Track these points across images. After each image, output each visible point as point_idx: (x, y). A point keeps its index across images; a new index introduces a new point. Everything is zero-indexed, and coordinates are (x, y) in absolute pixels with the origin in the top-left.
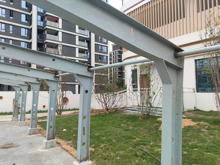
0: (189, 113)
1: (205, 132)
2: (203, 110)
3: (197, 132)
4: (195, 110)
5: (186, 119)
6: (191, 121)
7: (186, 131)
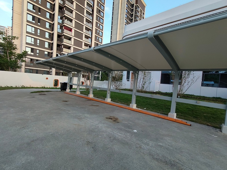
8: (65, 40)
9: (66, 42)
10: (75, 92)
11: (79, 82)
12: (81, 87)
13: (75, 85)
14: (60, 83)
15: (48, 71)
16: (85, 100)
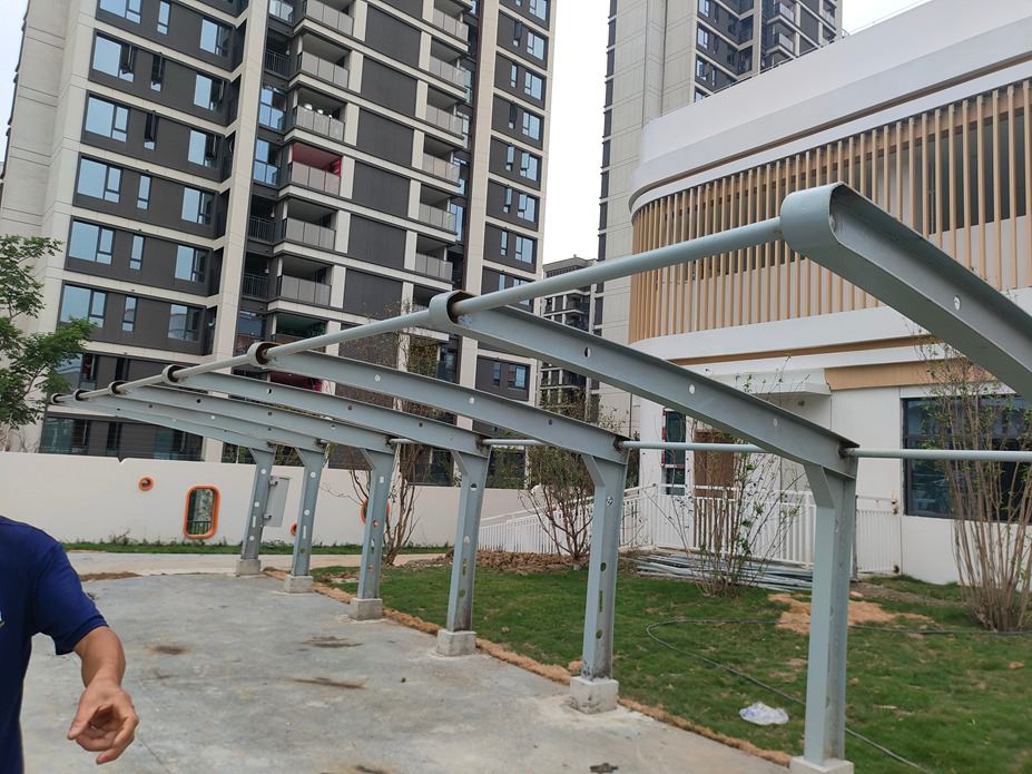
0: (876, 586)
1: (916, 639)
2: (924, 578)
3: (894, 639)
4: (894, 579)
5: (863, 602)
6: (879, 610)
7: (859, 635)
8: (295, 228)
9: (299, 238)
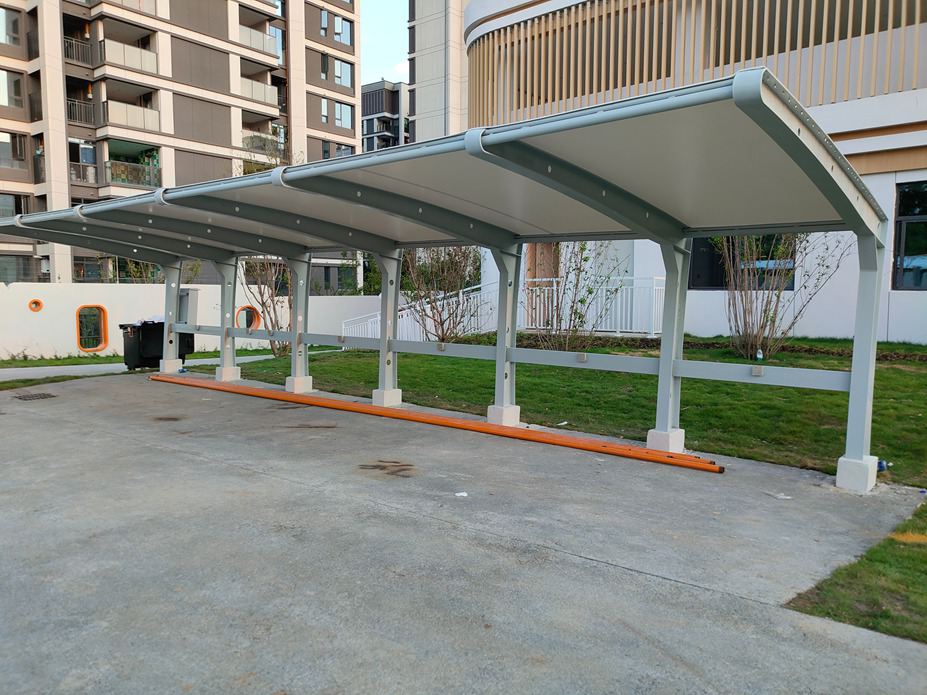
8: (115, 51)
9: (120, 60)
10: (211, 369)
11: (228, 315)
12: (241, 342)
13: (210, 331)
14: (121, 326)
15: (26, 258)
16: (268, 405)
